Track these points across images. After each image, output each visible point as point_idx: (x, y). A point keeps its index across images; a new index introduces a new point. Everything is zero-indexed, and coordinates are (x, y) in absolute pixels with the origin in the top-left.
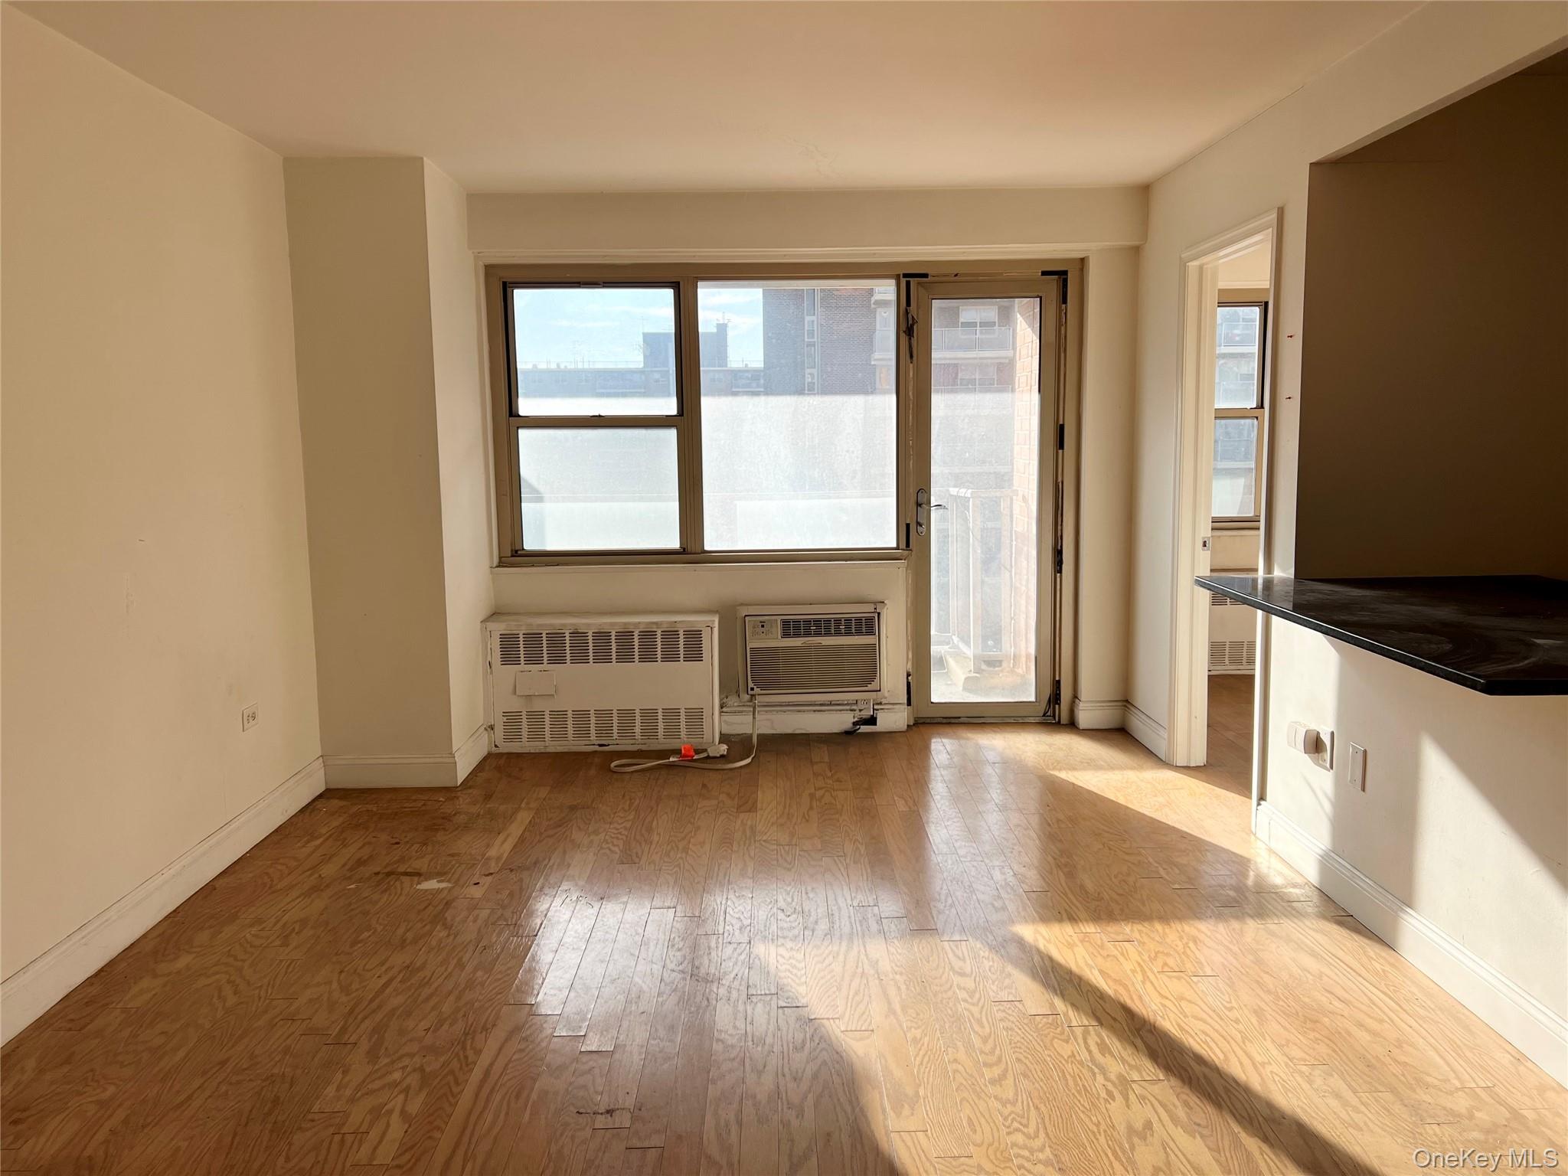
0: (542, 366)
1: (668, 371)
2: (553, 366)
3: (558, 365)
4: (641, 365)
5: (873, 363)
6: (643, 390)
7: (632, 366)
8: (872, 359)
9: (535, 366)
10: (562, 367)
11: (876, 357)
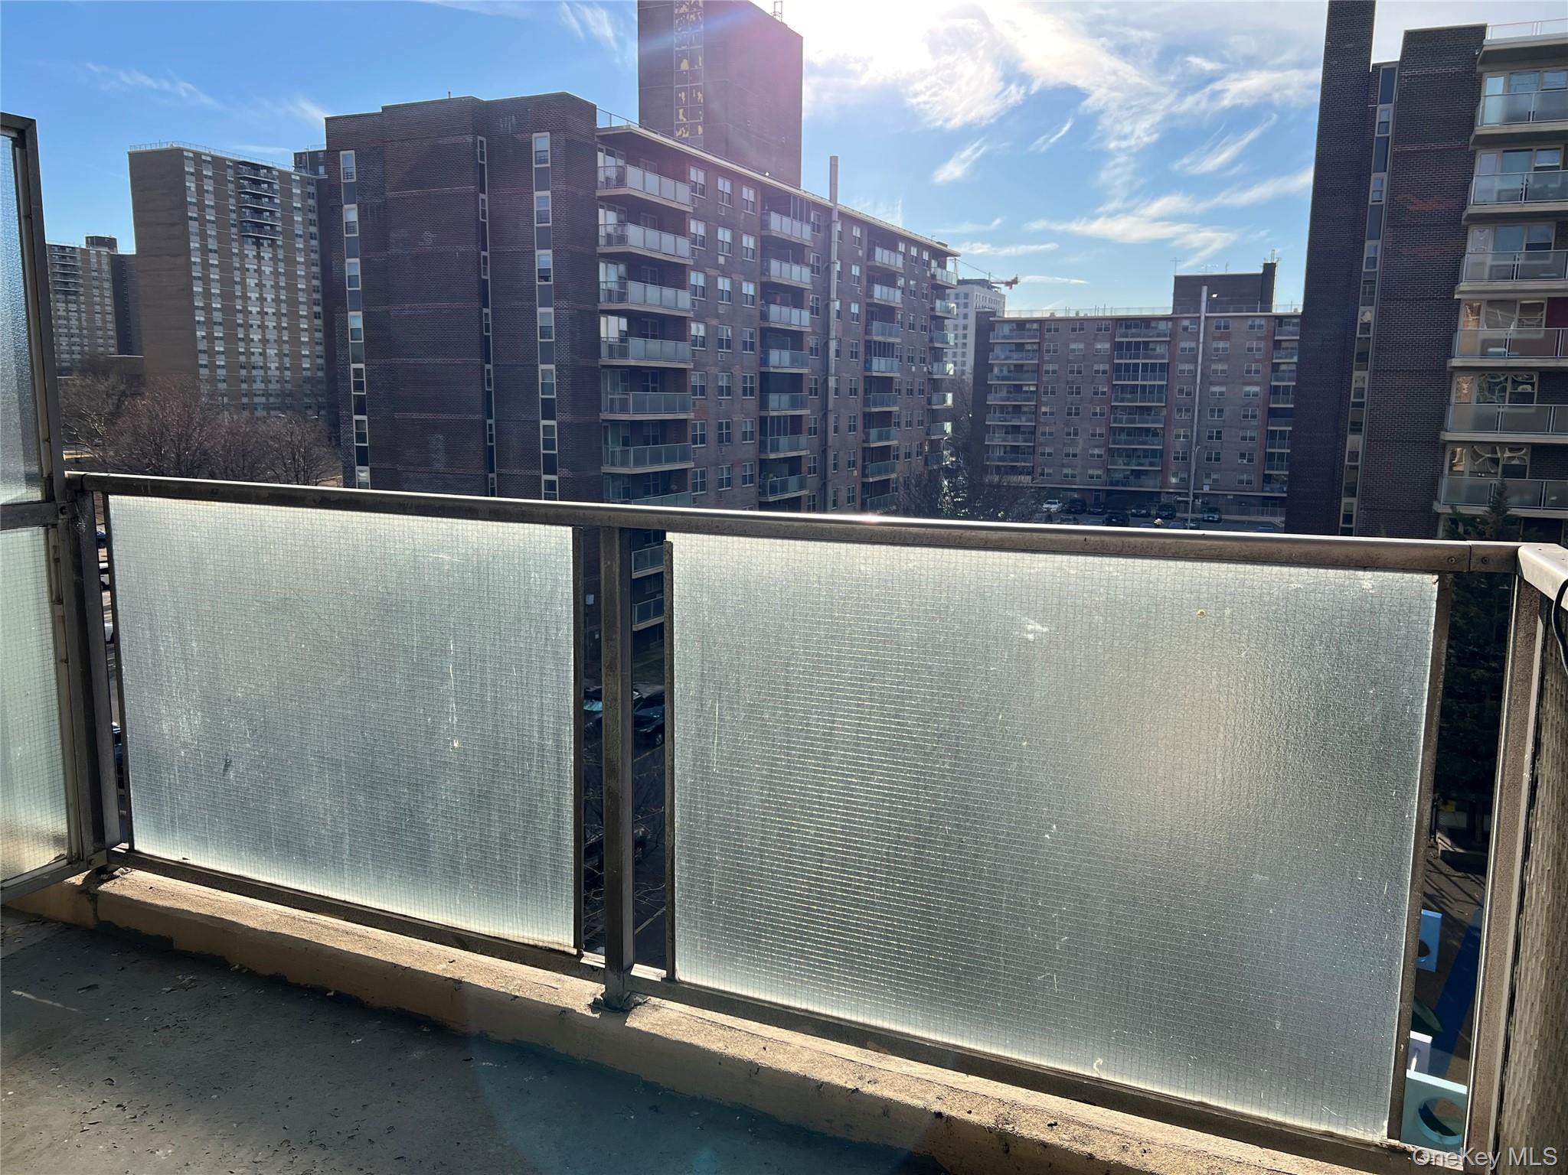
0: (1059, 315)
1: (1199, 317)
2: (1072, 315)
3: (1077, 314)
4: (1169, 312)
5: (1456, 297)
6: (1168, 339)
7: (1159, 313)
8: (1456, 292)
9: (1052, 314)
10: (1082, 315)
11: (1462, 289)
